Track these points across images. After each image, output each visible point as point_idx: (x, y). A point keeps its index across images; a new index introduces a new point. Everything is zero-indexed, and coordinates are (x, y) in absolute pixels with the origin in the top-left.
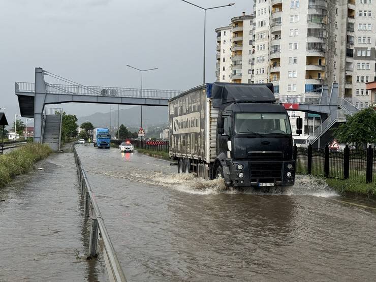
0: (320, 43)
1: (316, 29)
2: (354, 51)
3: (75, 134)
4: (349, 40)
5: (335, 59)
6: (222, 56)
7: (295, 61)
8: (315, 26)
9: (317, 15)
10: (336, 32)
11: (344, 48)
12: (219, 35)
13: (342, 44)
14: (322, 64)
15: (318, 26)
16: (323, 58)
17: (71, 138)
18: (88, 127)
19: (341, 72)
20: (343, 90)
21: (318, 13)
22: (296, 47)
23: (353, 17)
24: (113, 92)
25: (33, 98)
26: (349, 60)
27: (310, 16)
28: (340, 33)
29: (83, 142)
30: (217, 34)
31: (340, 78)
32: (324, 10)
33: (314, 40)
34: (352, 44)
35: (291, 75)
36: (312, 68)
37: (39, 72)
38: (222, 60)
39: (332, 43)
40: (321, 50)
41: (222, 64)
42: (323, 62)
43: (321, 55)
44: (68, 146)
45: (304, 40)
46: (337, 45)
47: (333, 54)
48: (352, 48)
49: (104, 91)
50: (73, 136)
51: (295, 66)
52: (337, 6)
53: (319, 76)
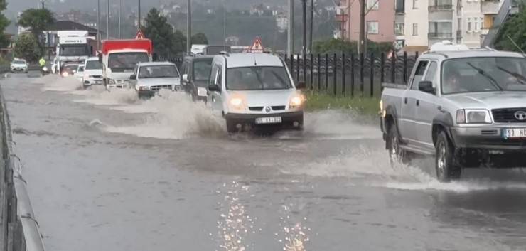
18: (41, 21)
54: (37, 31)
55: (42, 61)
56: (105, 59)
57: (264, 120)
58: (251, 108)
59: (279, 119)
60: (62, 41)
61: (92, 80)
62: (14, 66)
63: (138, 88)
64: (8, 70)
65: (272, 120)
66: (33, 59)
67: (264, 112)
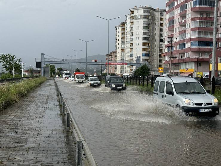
0: (148, 38)
1: (146, 32)
2: (163, 40)
3: (54, 73)
4: (161, 35)
5: (155, 43)
6: (118, 38)
7: (138, 44)
8: (145, 31)
9: (146, 27)
10: (156, 32)
11: (159, 38)
12: (116, 29)
13: (158, 37)
14: (149, 46)
15: (147, 31)
16: (149, 43)
17: (53, 75)
18: (60, 69)
19: (158, 48)
20: (159, 55)
21: (146, 26)
22: (139, 39)
23: (162, 26)
24: (66, 60)
25: (41, 62)
26: (161, 43)
27: (144, 27)
28: (157, 33)
29: (58, 77)
30: (115, 28)
31: (158, 50)
32: (149, 24)
33: (145, 36)
34: (162, 37)
35: (137, 50)
36: (145, 47)
37: (43, 54)
38: (118, 40)
39: (154, 36)
40: (148, 40)
41: (118, 42)
42: (149, 44)
43: (148, 42)
44: (52, 78)
45: (141, 36)
46: (156, 37)
47: (154, 41)
48: (162, 38)
49: (63, 60)
50: (53, 74)
51: (139, 46)
52: (156, 22)
53: (148, 50)
54: (60, 71)
55: (61, 76)
56: (75, 76)
57: (203, 111)
58: (196, 104)
59: (210, 110)
60: (65, 73)
61: (73, 80)
62: (56, 76)
63: (90, 83)
64: (55, 77)
65: (207, 110)
66: (59, 75)
67: (203, 106)
